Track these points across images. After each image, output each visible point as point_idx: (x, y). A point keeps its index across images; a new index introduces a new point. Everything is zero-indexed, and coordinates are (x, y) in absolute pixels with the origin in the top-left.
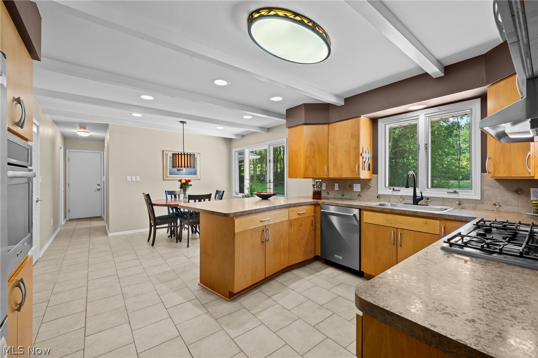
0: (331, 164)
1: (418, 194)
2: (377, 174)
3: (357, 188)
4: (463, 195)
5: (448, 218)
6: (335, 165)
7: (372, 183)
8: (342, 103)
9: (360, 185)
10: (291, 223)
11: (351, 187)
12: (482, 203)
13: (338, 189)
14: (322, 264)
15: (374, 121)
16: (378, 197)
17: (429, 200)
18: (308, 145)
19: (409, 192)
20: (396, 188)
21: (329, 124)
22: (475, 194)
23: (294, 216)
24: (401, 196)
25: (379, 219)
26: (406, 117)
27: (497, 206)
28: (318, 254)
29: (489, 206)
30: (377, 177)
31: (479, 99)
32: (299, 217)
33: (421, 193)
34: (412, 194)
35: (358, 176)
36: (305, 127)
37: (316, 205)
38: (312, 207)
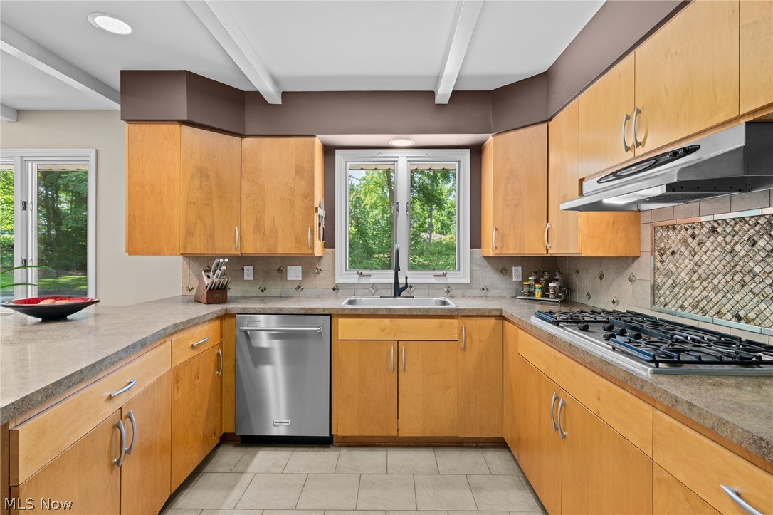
0: (248, 225)
1: (402, 281)
2: (334, 248)
3: (294, 273)
4: (452, 278)
5: (469, 314)
6: (258, 227)
7: (324, 265)
8: (277, 100)
9: (300, 267)
10: (176, 376)
11: (281, 272)
12: (471, 288)
13: (251, 278)
14: (237, 449)
15: (329, 151)
16: (334, 289)
17: (412, 289)
18: (193, 175)
19: (388, 277)
20: (365, 273)
21: (242, 136)
22: (464, 277)
23: (183, 355)
24: (373, 286)
25: (370, 329)
26: (379, 155)
27: (485, 291)
28: (229, 428)
29: (477, 292)
30: (334, 254)
31: (469, 150)
32: (194, 353)
33: (406, 278)
34: (392, 281)
35: (310, 252)
36: (186, 129)
37: (225, 317)
38: (218, 322)
